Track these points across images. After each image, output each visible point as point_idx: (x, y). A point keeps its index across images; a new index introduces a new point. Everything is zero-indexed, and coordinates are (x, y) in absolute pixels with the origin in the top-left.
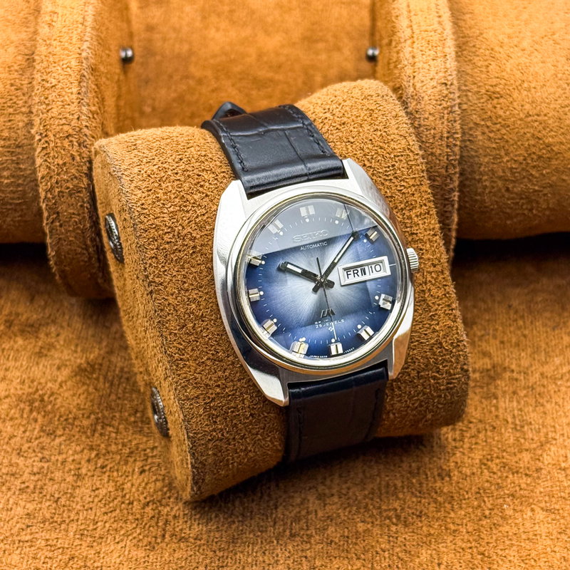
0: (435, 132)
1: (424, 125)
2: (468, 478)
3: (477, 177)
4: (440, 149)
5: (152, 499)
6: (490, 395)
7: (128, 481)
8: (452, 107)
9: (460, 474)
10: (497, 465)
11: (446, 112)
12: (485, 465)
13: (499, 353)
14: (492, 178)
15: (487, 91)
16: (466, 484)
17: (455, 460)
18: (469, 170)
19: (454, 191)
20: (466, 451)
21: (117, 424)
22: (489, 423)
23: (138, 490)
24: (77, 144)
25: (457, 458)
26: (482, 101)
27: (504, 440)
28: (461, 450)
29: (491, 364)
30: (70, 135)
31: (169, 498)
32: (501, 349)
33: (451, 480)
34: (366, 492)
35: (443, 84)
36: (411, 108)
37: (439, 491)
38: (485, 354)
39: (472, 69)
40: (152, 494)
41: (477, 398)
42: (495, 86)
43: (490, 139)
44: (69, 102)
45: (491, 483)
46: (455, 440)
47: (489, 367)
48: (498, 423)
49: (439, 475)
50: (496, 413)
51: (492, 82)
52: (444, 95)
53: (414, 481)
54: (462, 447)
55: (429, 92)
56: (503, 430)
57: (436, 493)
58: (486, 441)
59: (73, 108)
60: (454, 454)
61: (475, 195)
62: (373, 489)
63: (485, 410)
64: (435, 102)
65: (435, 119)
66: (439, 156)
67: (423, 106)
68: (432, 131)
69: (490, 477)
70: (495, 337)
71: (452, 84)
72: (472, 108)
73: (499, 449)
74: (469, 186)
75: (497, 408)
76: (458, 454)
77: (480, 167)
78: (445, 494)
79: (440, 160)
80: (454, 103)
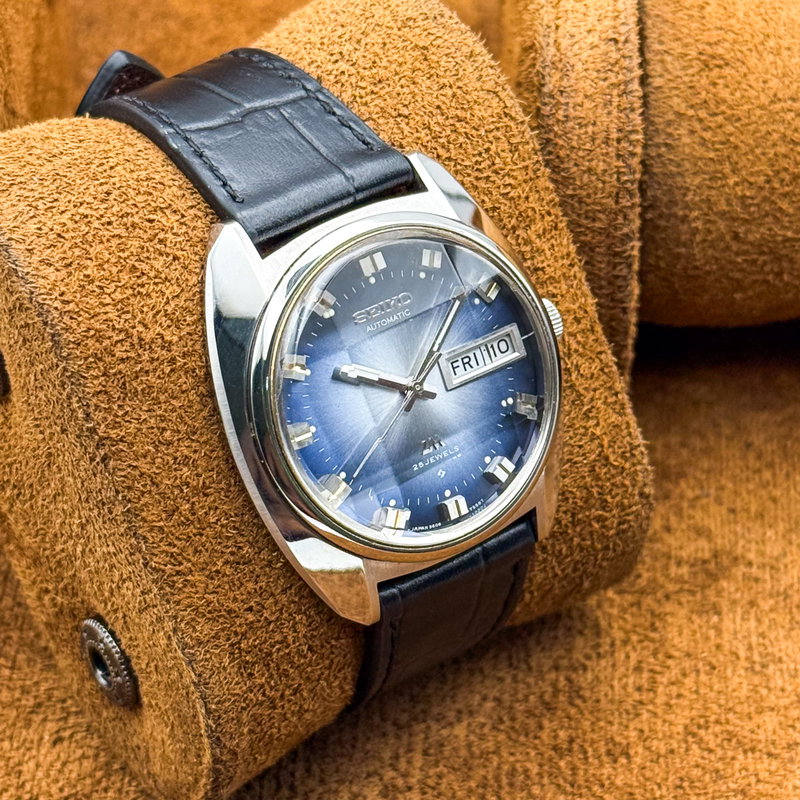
0: (596, 129)
2: (661, 760)
3: (681, 213)
4: (604, 161)
5: (74, 791)
6: (707, 608)
7: (29, 759)
8: (626, 83)
9: (647, 753)
10: (716, 736)
11: (615, 92)
12: (694, 735)
13: (726, 529)
14: (707, 215)
15: (700, 53)
16: (657, 770)
17: (639, 726)
18: (665, 199)
19: (631, 239)
20: (659, 711)
21: (13, 653)
22: (704, 659)
23: (48, 776)
25: (642, 722)
26: (691, 71)
27: (730, 689)
28: (650, 707)
29: (710, 550)
31: (106, 790)
32: (730, 523)
33: (630, 762)
34: (473, 784)
35: (611, 40)
36: (551, 86)
37: (607, 783)
38: (701, 532)
39: (674, 13)
40: (73, 782)
41: (683, 612)
42: (716, 44)
43: (703, 142)
45: (703, 768)
46: (639, 689)
47: (707, 555)
48: (721, 658)
49: (609, 753)
50: (718, 641)
51: (710, 36)
52: (612, 61)
53: (562, 764)
54: (652, 702)
55: (584, 56)
56: (729, 672)
57: (602, 786)
58: (697, 692)
60: (638, 715)
61: (677, 246)
62: (485, 778)
63: (698, 635)
64: (595, 74)
65: (596, 106)
66: (603, 175)
67: (573, 81)
68: (590, 129)
69: (703, 758)
70: (719, 501)
71: (626, 41)
72: (672, 85)
73: (720, 706)
74: (665, 229)
75: (719, 631)
76: (645, 716)
77: (685, 195)
78: (617, 788)
79: (604, 182)
80: (630, 76)
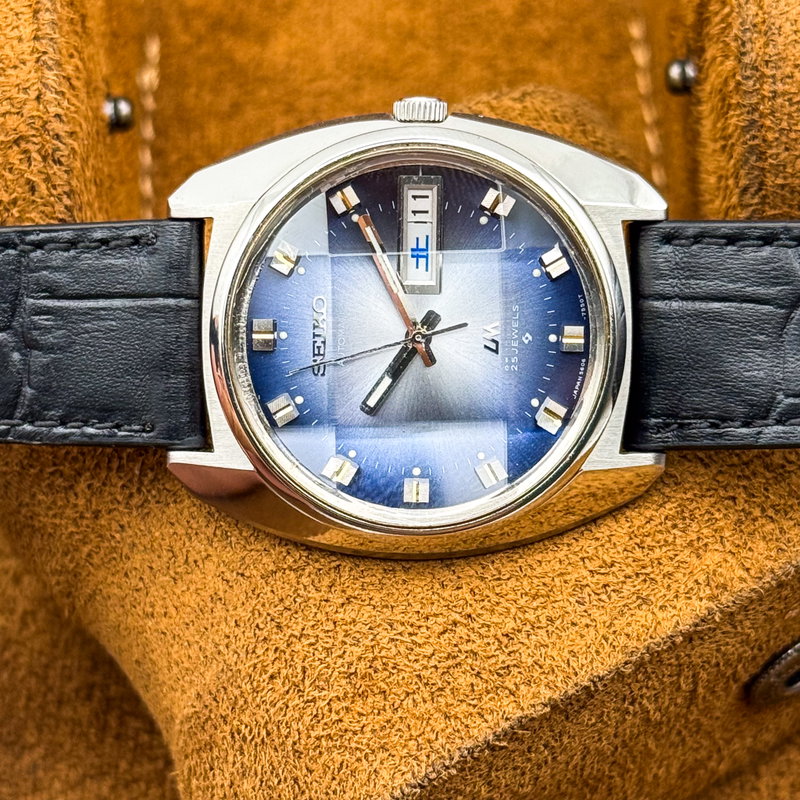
1: (784, 94)
24: (39, 158)
30: (21, 138)
36: (753, 55)
44: (15, 62)
59: (26, 74)
